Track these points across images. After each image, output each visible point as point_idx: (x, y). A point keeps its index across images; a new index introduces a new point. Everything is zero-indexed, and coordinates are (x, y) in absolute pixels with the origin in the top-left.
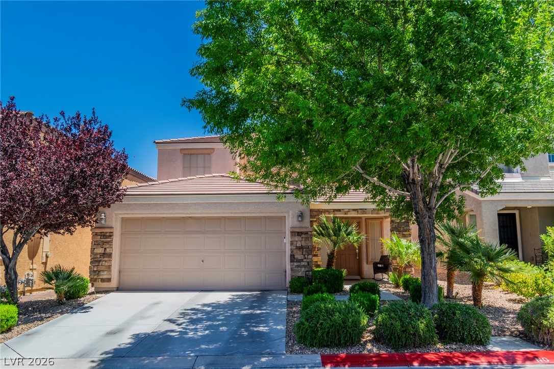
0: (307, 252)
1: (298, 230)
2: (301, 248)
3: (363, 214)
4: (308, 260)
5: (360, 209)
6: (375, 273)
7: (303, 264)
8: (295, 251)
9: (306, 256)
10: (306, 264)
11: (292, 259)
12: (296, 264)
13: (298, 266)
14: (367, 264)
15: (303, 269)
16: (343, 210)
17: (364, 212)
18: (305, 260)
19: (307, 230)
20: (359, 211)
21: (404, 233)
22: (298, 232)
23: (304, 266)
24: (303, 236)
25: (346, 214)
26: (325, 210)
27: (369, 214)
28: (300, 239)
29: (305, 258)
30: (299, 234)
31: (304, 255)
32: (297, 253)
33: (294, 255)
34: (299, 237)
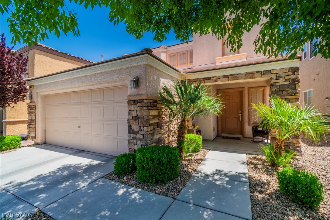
0: (142, 123)
1: (133, 98)
2: (136, 118)
3: (234, 80)
4: (143, 133)
5: (232, 75)
6: (254, 136)
7: (138, 136)
8: (131, 122)
9: (142, 128)
10: (142, 137)
11: (130, 129)
12: (132, 136)
13: (134, 139)
14: (249, 126)
15: (138, 142)
16: (213, 77)
17: (236, 77)
18: (140, 132)
19: (142, 98)
20: (230, 77)
21: (288, 97)
22: (134, 101)
23: (139, 139)
24: (139, 104)
25: (216, 81)
26: (195, 79)
27: (241, 79)
28: (136, 108)
29: (141, 130)
30: (135, 102)
31: (140, 127)
32: (133, 123)
33: (131, 126)
34: (135, 105)
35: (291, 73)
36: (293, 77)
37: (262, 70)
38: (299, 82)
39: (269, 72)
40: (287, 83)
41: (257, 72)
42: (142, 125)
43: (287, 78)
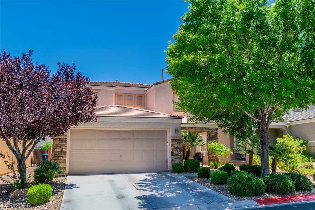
1: (175, 138)
2: (177, 148)
4: (181, 155)
5: (194, 128)
9: (180, 153)
11: (172, 154)
13: (175, 158)
15: (178, 160)
16: (186, 128)
17: (196, 129)
18: (179, 155)
19: (179, 138)
23: (179, 158)
24: (178, 141)
27: (198, 130)
30: (176, 140)
32: (175, 151)
33: (173, 152)
34: (176, 142)
35: (215, 130)
36: (216, 132)
37: (206, 127)
38: (218, 134)
39: (208, 128)
40: (215, 134)
41: (204, 128)
42: (180, 151)
43: (215, 132)
